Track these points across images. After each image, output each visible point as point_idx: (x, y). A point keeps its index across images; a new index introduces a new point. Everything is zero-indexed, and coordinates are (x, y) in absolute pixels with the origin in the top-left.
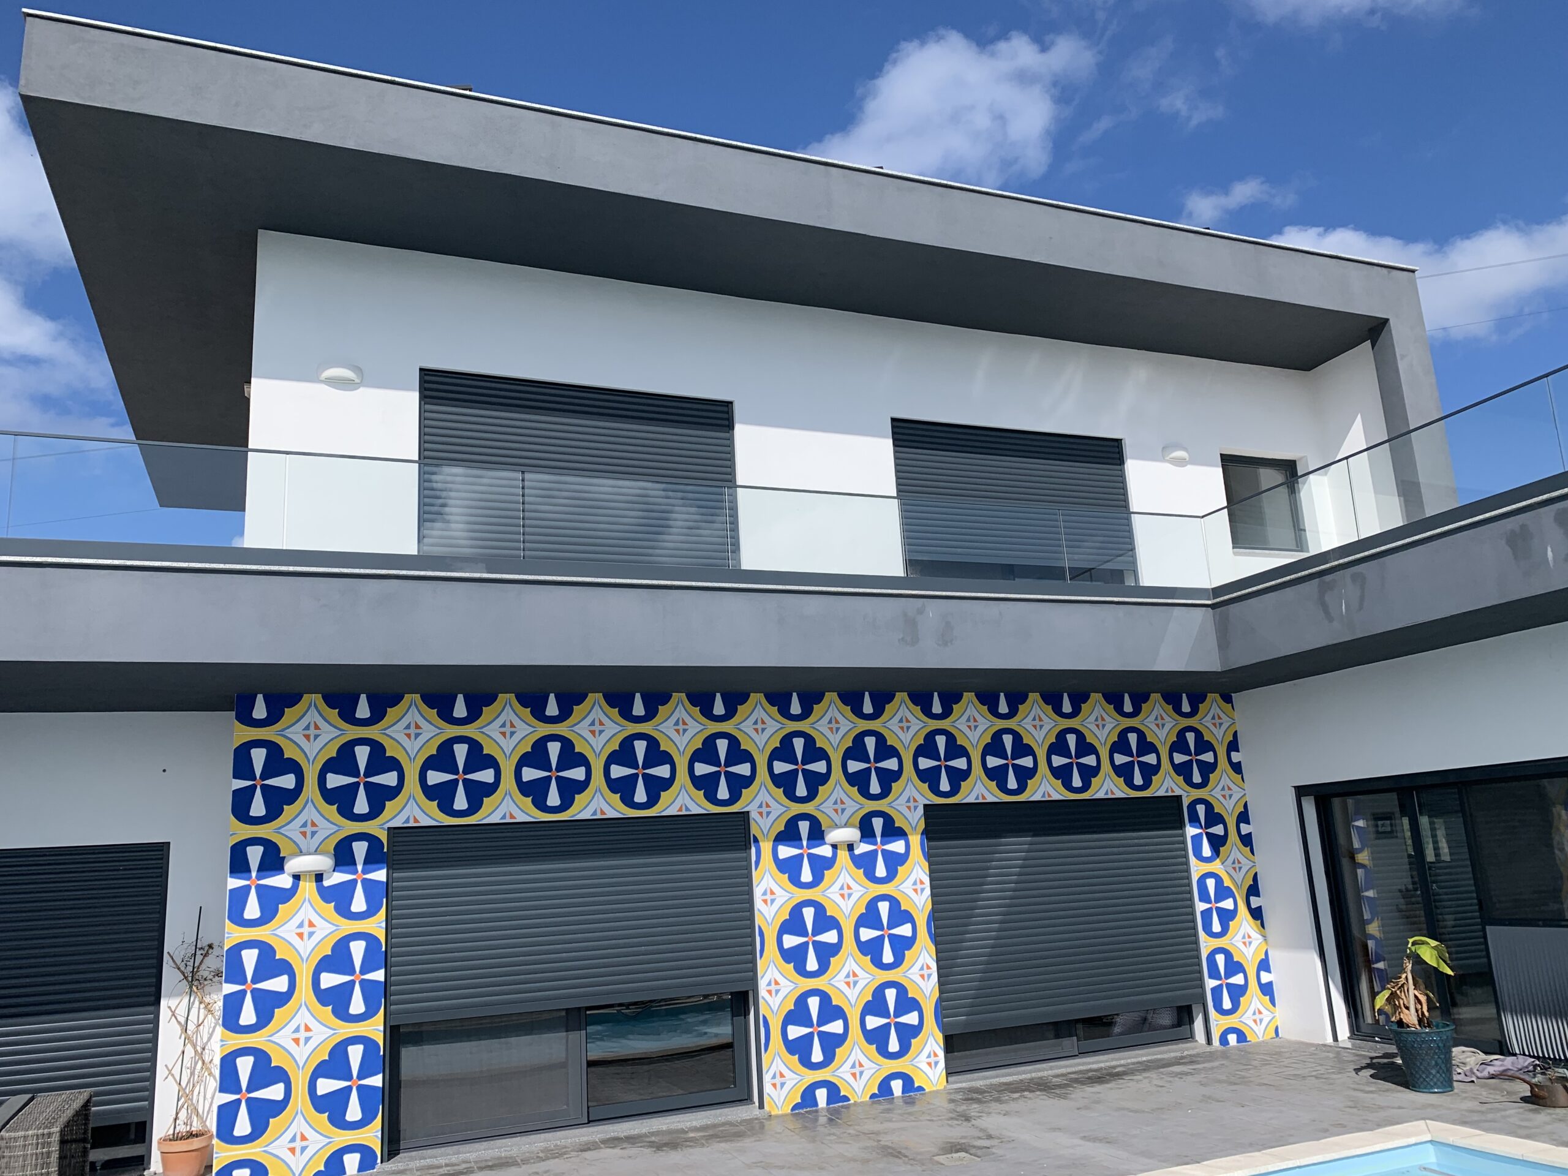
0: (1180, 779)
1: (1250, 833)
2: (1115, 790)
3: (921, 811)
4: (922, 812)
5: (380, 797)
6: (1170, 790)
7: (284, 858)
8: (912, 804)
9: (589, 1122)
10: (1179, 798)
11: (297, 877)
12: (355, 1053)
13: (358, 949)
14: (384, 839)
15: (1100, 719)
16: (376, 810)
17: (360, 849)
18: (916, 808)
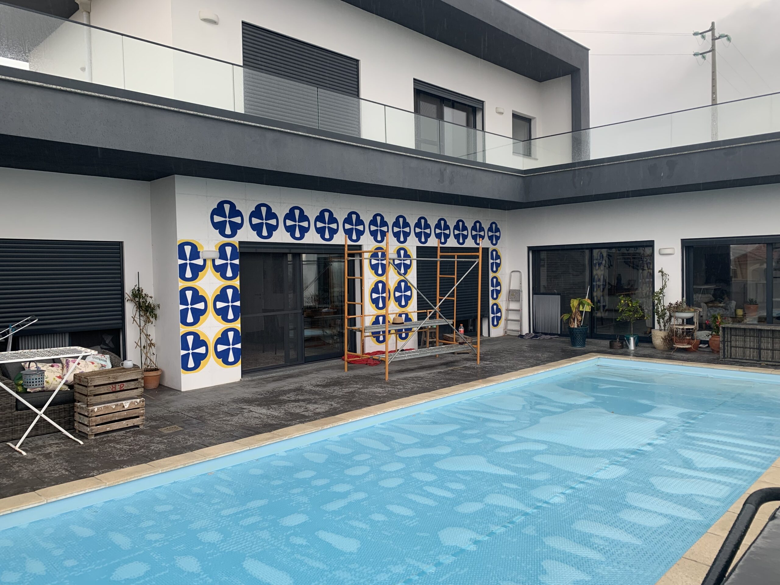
0: (490, 242)
5: (236, 227)
7: (199, 252)
9: (305, 362)
10: (489, 248)
11: (205, 261)
12: (231, 335)
13: (230, 292)
14: (237, 246)
16: (233, 234)
17: (228, 250)
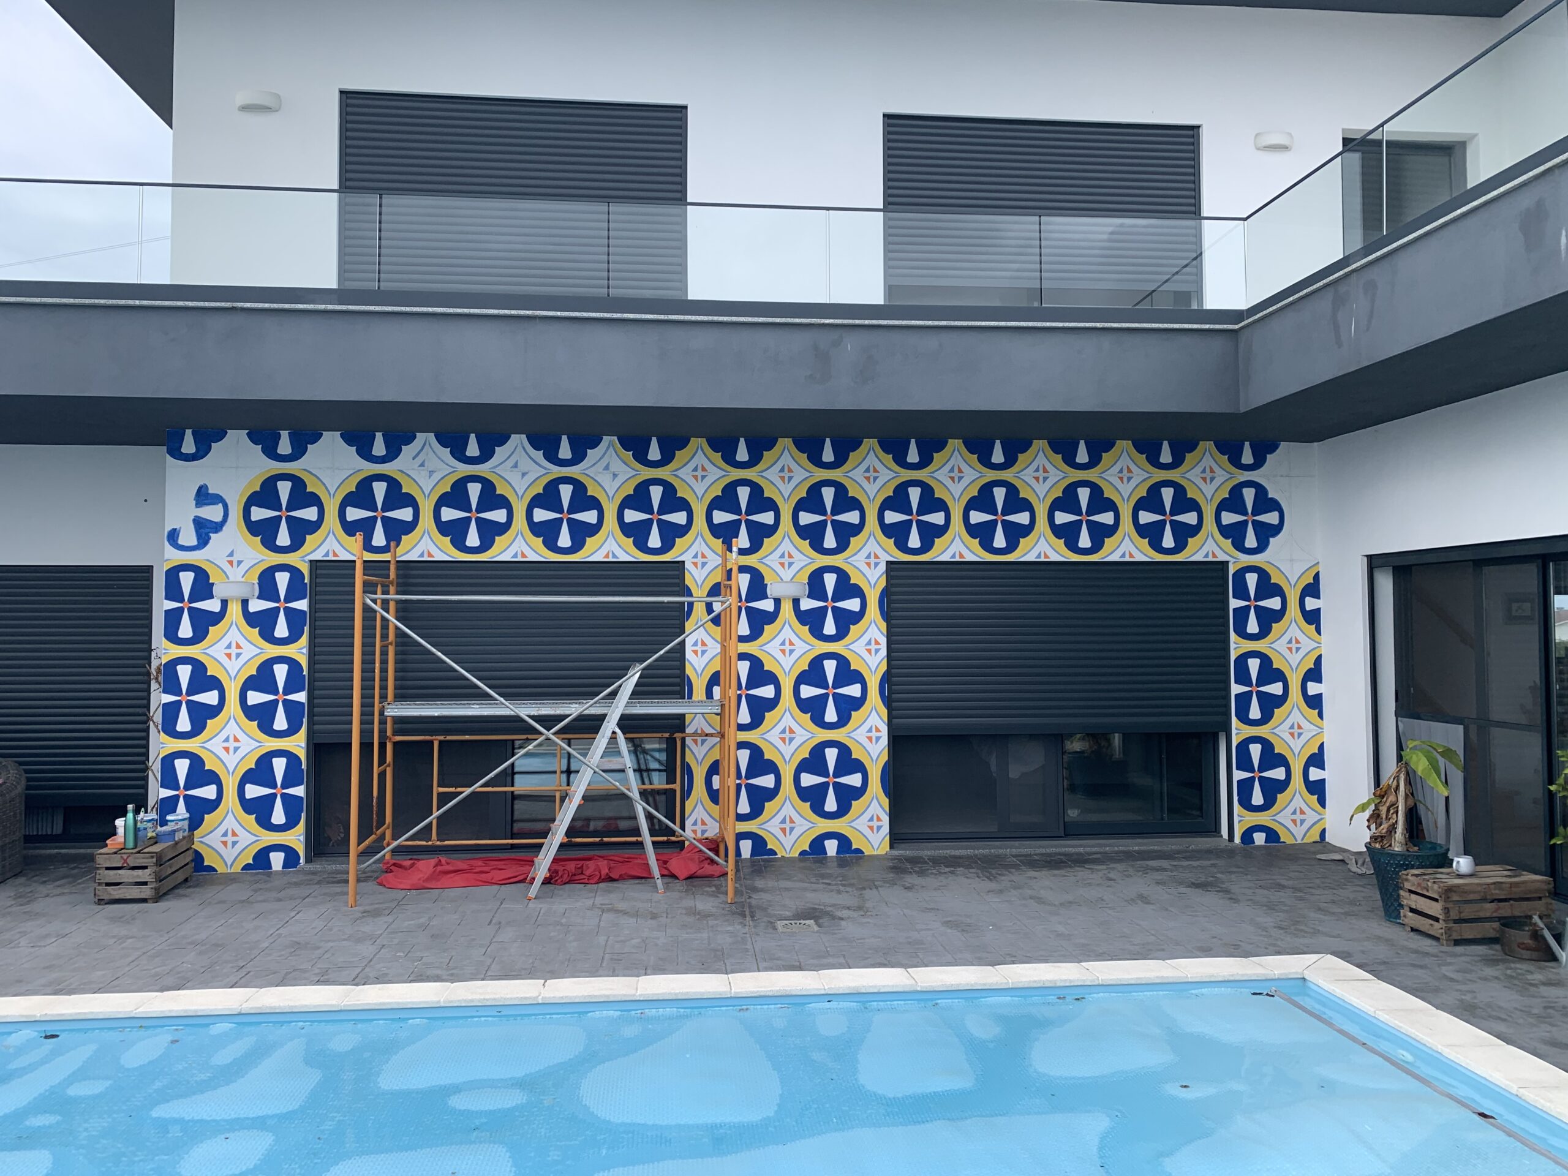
0: (1227, 543)
1: (1319, 609)
2: (1135, 552)
3: (882, 567)
4: (884, 568)
5: (301, 531)
6: (1210, 555)
7: (213, 584)
8: (873, 560)
10: (1225, 564)
11: (225, 602)
12: (279, 765)
13: (281, 671)
14: (305, 571)
15: (1125, 471)
16: (297, 544)
17: (282, 580)
18: (876, 565)
